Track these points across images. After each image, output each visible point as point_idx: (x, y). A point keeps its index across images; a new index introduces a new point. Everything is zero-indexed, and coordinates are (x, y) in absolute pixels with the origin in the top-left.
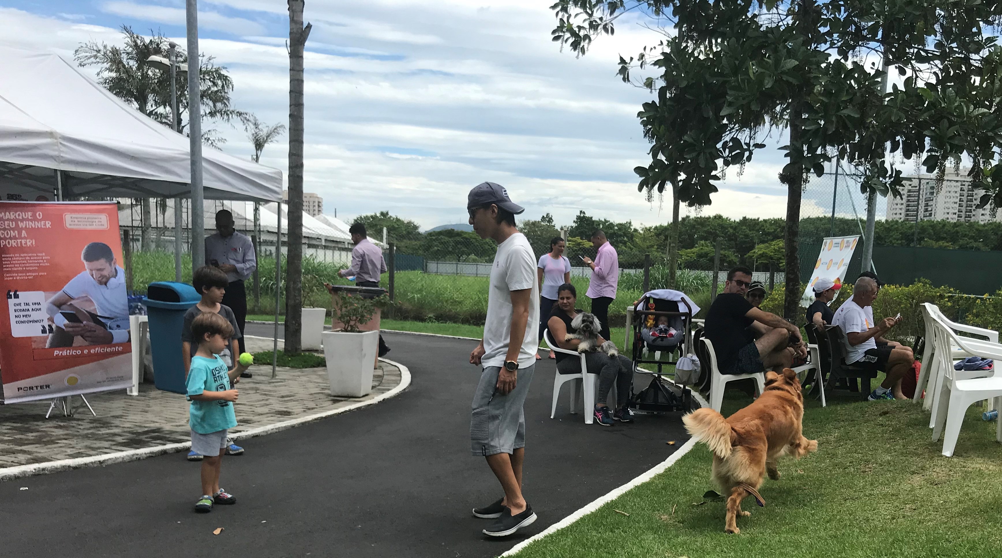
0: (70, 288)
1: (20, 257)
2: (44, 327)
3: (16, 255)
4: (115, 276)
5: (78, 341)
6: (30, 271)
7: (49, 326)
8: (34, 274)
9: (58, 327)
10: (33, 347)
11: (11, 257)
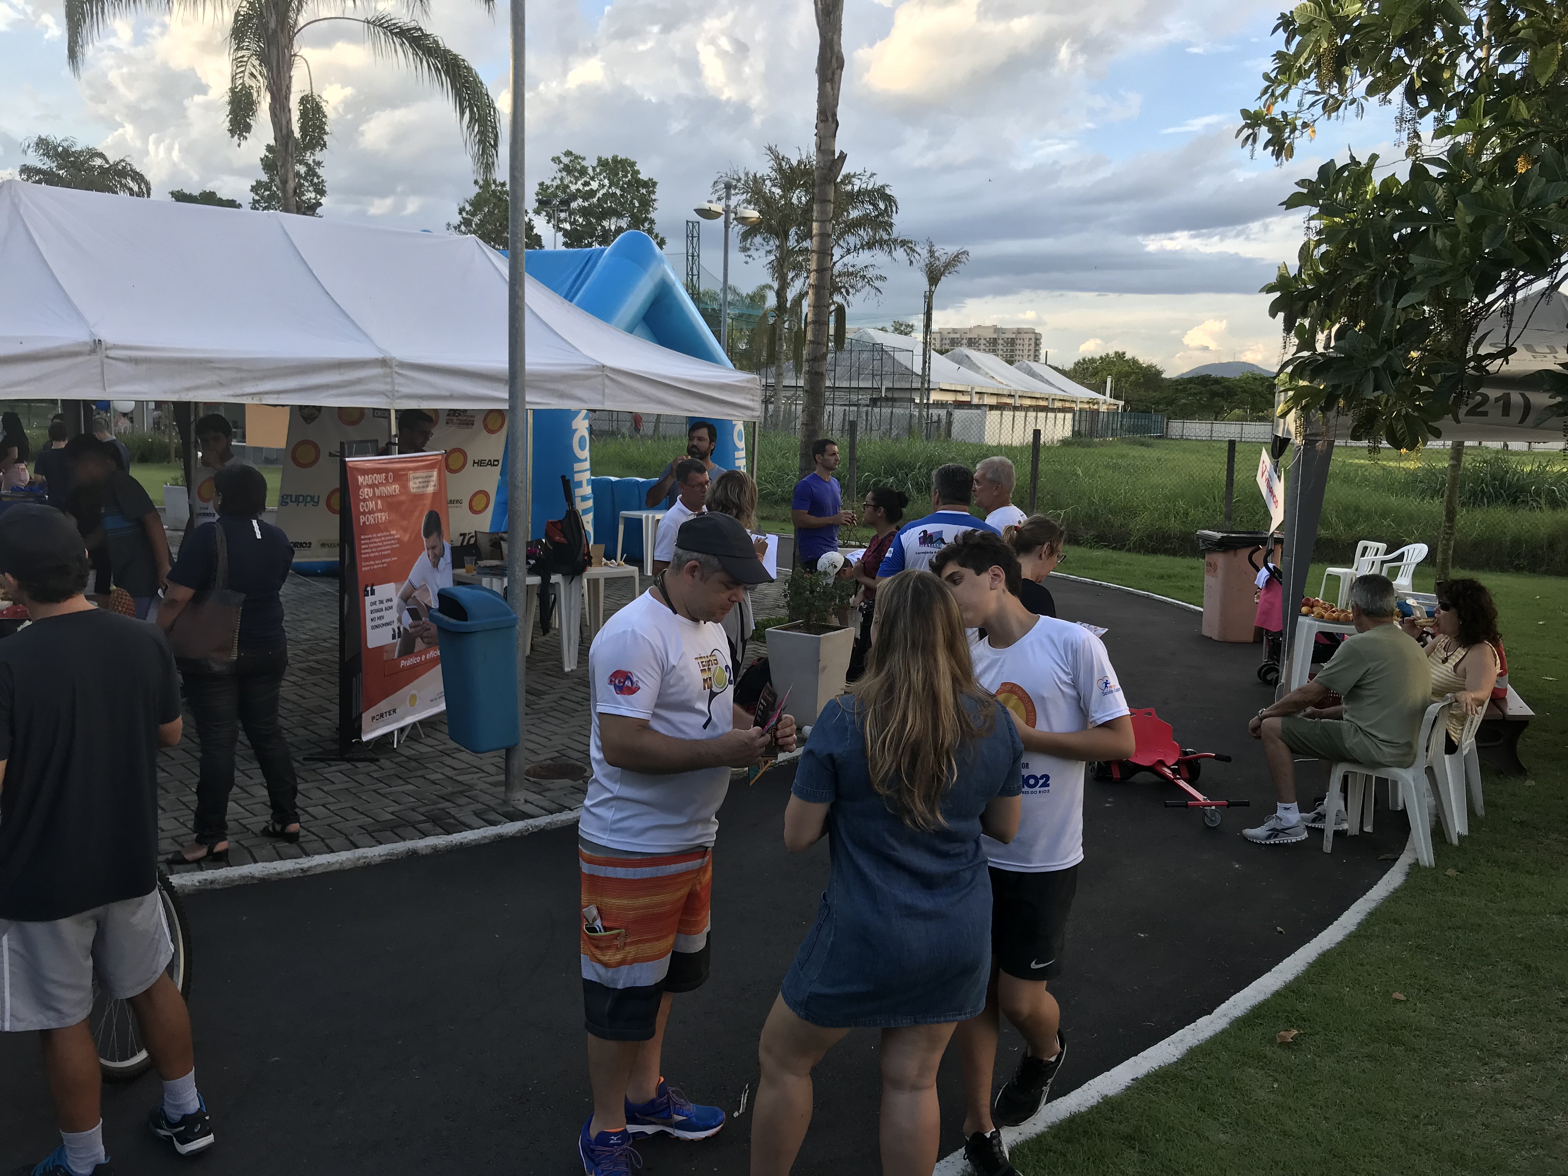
0: (414, 575)
1: (378, 537)
2: (394, 631)
3: (375, 535)
4: (442, 555)
5: (419, 645)
6: (385, 556)
7: (399, 628)
8: (387, 560)
9: (405, 629)
10: (385, 658)
11: (369, 539)
